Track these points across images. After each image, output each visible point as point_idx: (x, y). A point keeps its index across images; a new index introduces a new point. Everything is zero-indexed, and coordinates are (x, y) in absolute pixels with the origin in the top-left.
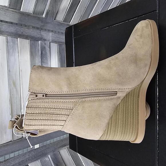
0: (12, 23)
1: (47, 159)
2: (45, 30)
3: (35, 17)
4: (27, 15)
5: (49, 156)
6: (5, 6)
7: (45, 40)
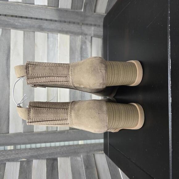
0: (51, 20)
1: (79, 159)
2: (87, 24)
3: (74, 12)
4: (65, 11)
5: (82, 156)
6: (45, 6)
7: (86, 35)
